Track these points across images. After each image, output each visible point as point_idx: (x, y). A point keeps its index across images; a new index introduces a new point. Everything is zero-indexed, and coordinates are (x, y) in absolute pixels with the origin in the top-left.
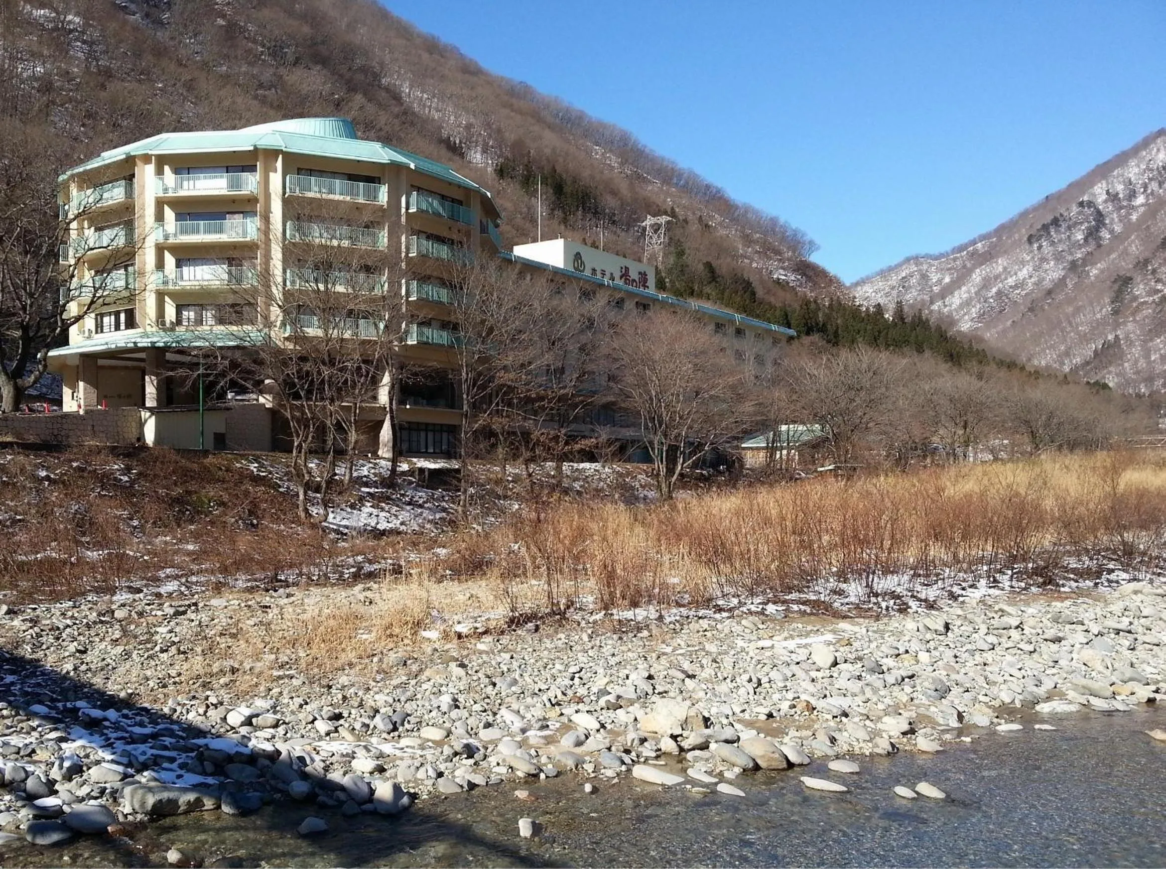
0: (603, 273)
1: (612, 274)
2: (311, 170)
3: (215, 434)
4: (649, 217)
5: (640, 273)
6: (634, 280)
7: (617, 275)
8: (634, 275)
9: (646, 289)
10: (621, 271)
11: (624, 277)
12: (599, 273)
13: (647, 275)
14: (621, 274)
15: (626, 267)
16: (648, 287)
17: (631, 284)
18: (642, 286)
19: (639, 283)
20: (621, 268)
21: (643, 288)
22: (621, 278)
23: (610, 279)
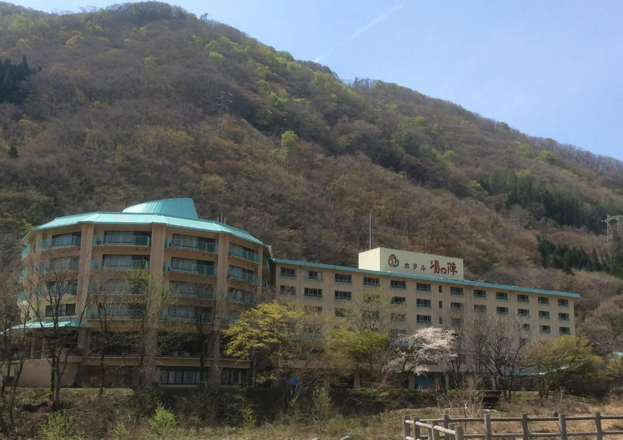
0: (415, 266)
1: (423, 266)
5: (448, 264)
6: (443, 268)
7: (428, 266)
8: (443, 265)
9: (455, 273)
10: (432, 264)
11: (434, 267)
12: (411, 266)
13: (455, 264)
14: (431, 265)
15: (435, 261)
16: (456, 272)
17: (440, 271)
18: (451, 271)
19: (449, 270)
20: (432, 262)
21: (452, 273)
22: (431, 268)
23: (421, 269)
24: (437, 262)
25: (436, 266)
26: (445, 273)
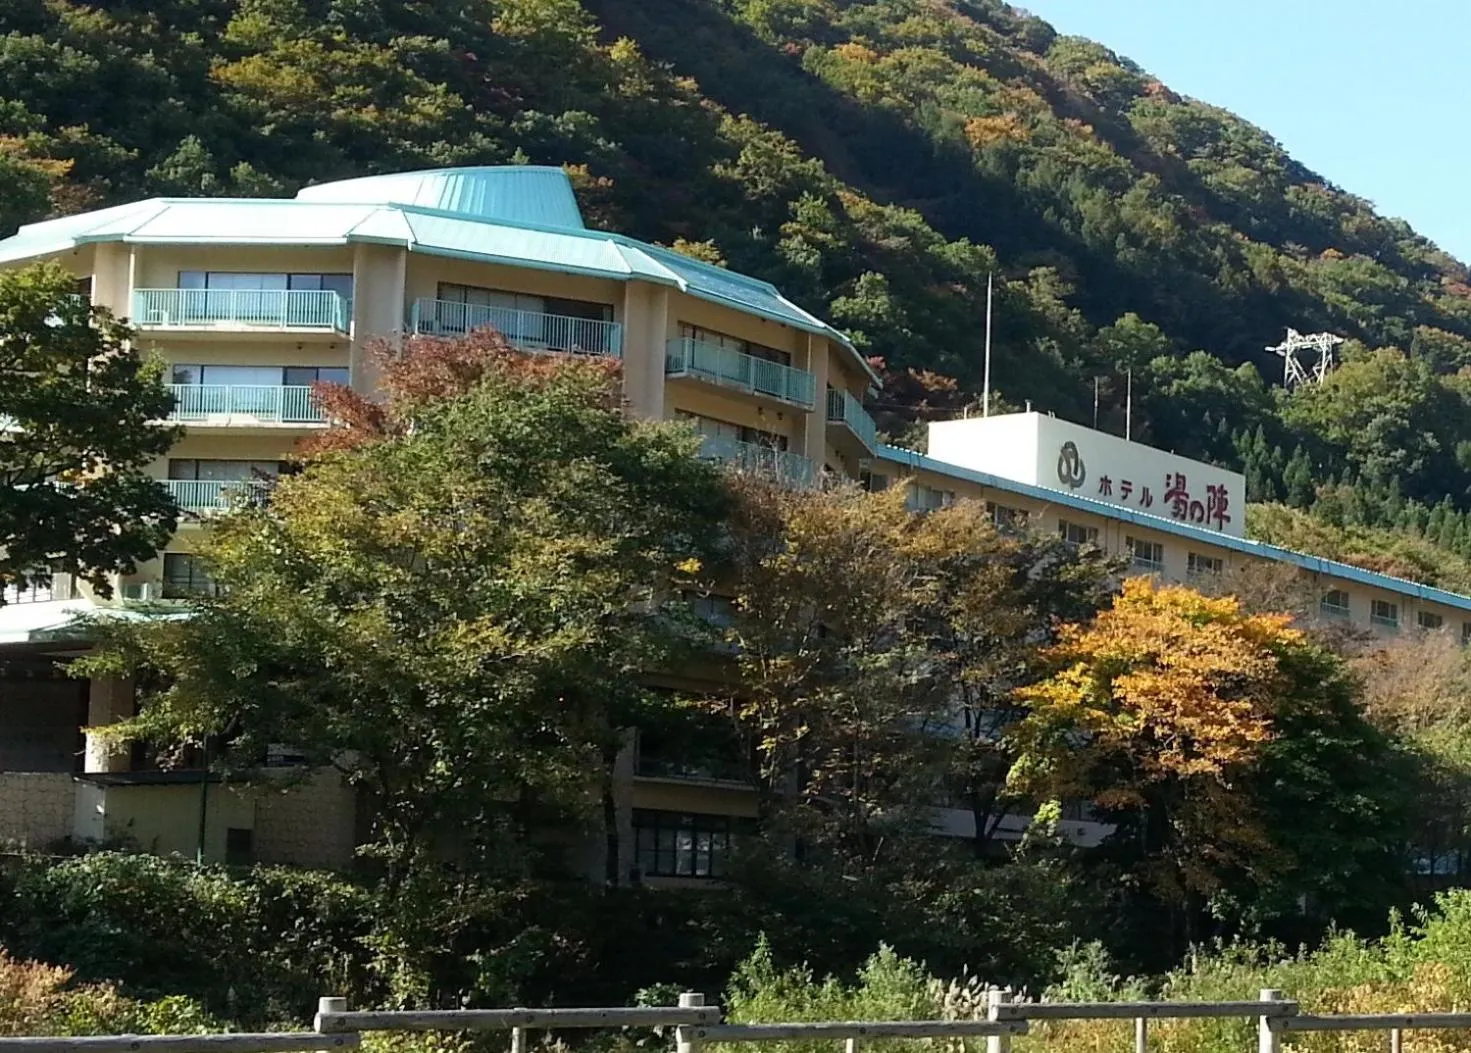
0: (1126, 487)
1: (1145, 491)
2: (466, 288)
3: (231, 830)
4: (1292, 333)
5: (1210, 489)
6: (1196, 504)
7: (1158, 492)
8: (1196, 492)
9: (1224, 522)
10: (1168, 484)
11: (1173, 498)
12: (1116, 487)
13: (1226, 492)
14: (1166, 491)
15: (1178, 476)
16: (1228, 519)
17: (1188, 511)
18: (1215, 516)
19: (1210, 509)
20: (1169, 477)
21: (1217, 520)
22: (1166, 499)
23: (1142, 502)
24: (1181, 479)
25: (1176, 491)
26: (1200, 520)
